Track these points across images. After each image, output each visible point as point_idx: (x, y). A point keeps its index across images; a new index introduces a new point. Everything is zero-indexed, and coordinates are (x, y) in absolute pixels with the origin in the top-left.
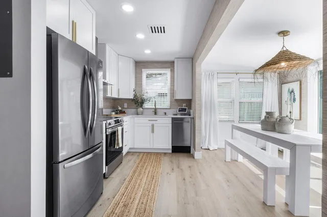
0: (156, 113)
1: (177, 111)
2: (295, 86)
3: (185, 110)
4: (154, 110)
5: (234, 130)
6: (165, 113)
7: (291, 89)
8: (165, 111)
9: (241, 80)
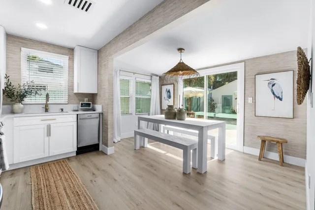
0: (47, 110)
1: (78, 107)
2: (171, 87)
3: (89, 105)
4: (44, 106)
5: (140, 121)
6: (62, 110)
7: (168, 89)
8: (62, 106)
9: (137, 79)
